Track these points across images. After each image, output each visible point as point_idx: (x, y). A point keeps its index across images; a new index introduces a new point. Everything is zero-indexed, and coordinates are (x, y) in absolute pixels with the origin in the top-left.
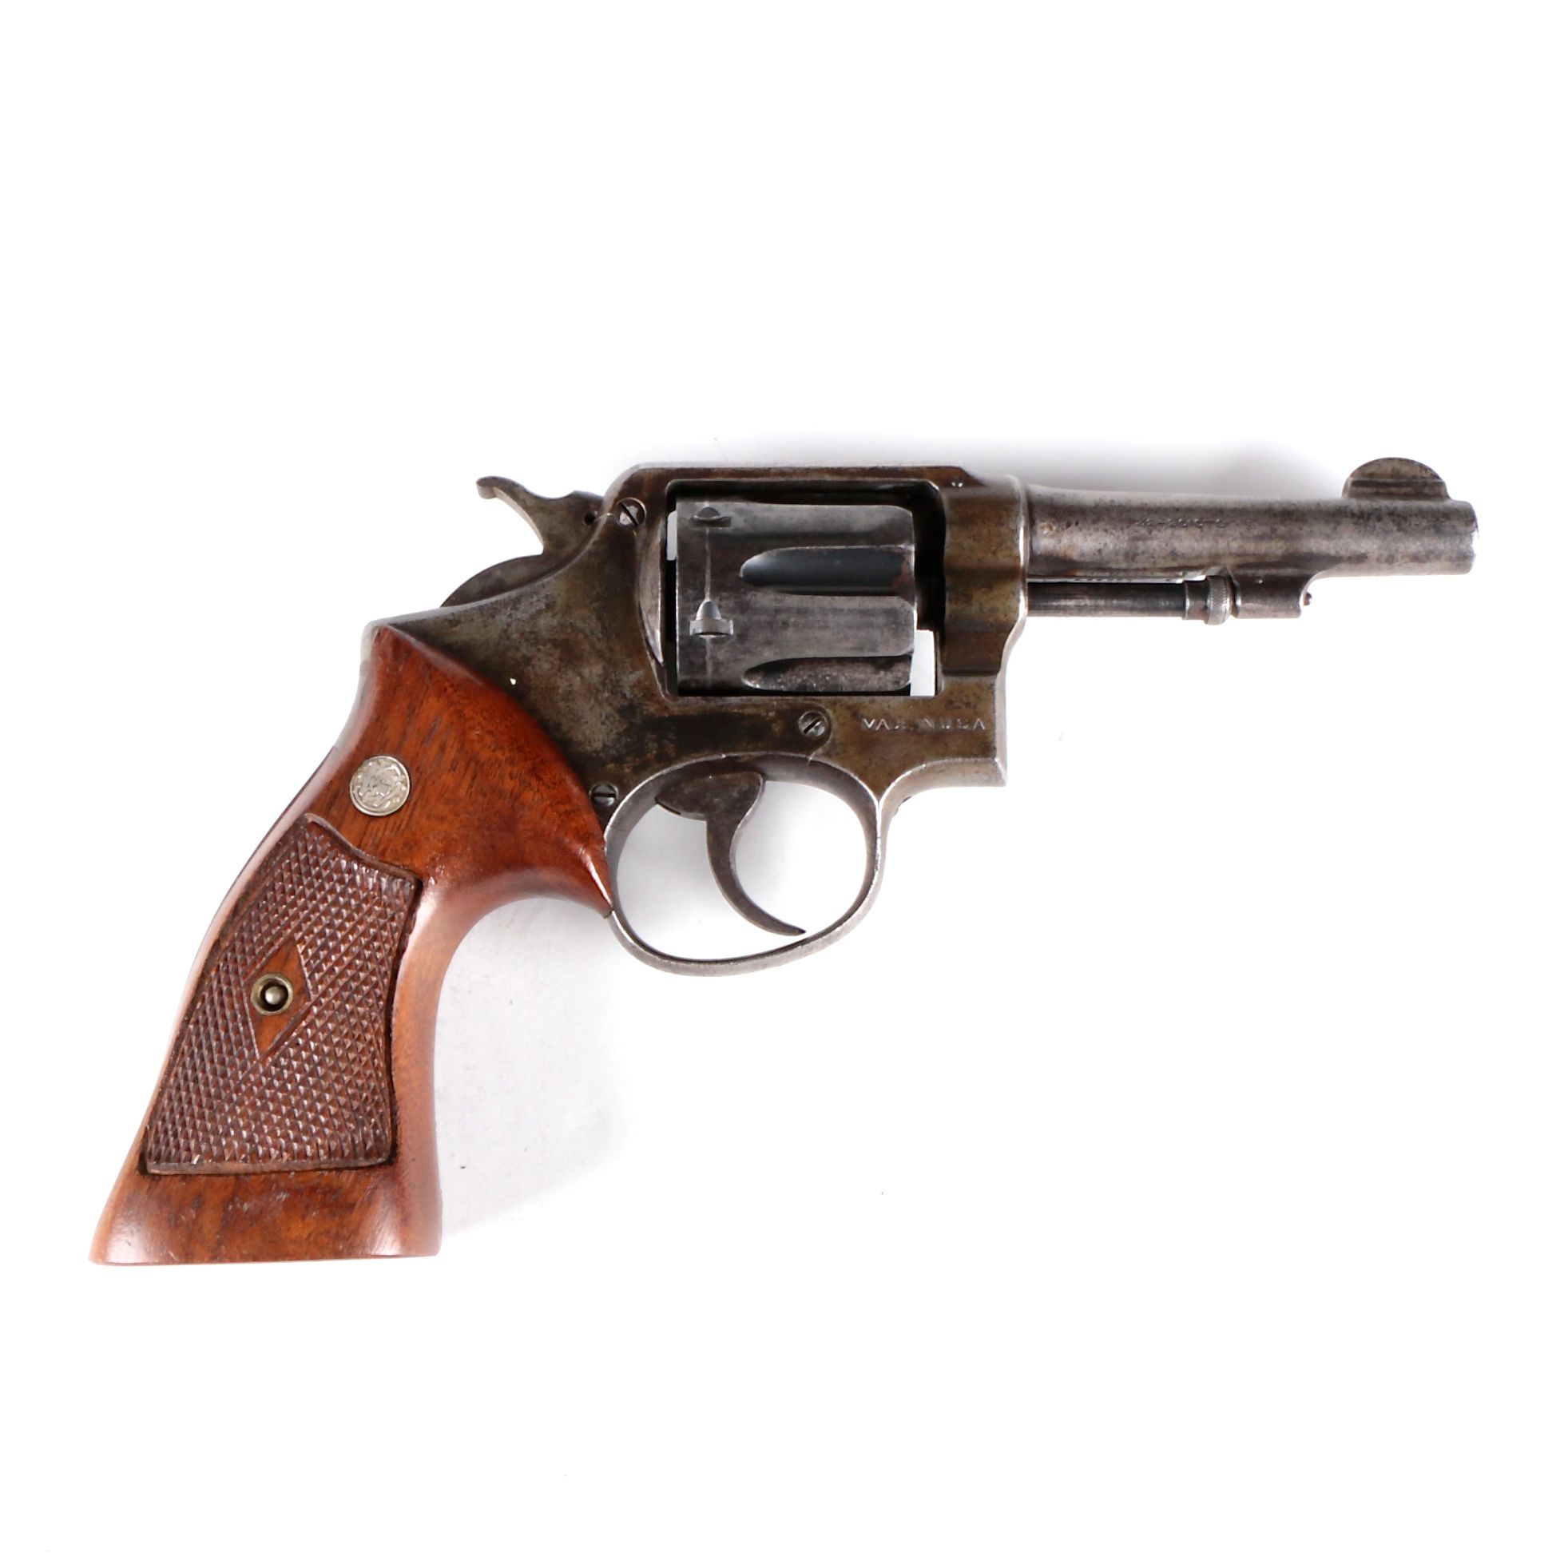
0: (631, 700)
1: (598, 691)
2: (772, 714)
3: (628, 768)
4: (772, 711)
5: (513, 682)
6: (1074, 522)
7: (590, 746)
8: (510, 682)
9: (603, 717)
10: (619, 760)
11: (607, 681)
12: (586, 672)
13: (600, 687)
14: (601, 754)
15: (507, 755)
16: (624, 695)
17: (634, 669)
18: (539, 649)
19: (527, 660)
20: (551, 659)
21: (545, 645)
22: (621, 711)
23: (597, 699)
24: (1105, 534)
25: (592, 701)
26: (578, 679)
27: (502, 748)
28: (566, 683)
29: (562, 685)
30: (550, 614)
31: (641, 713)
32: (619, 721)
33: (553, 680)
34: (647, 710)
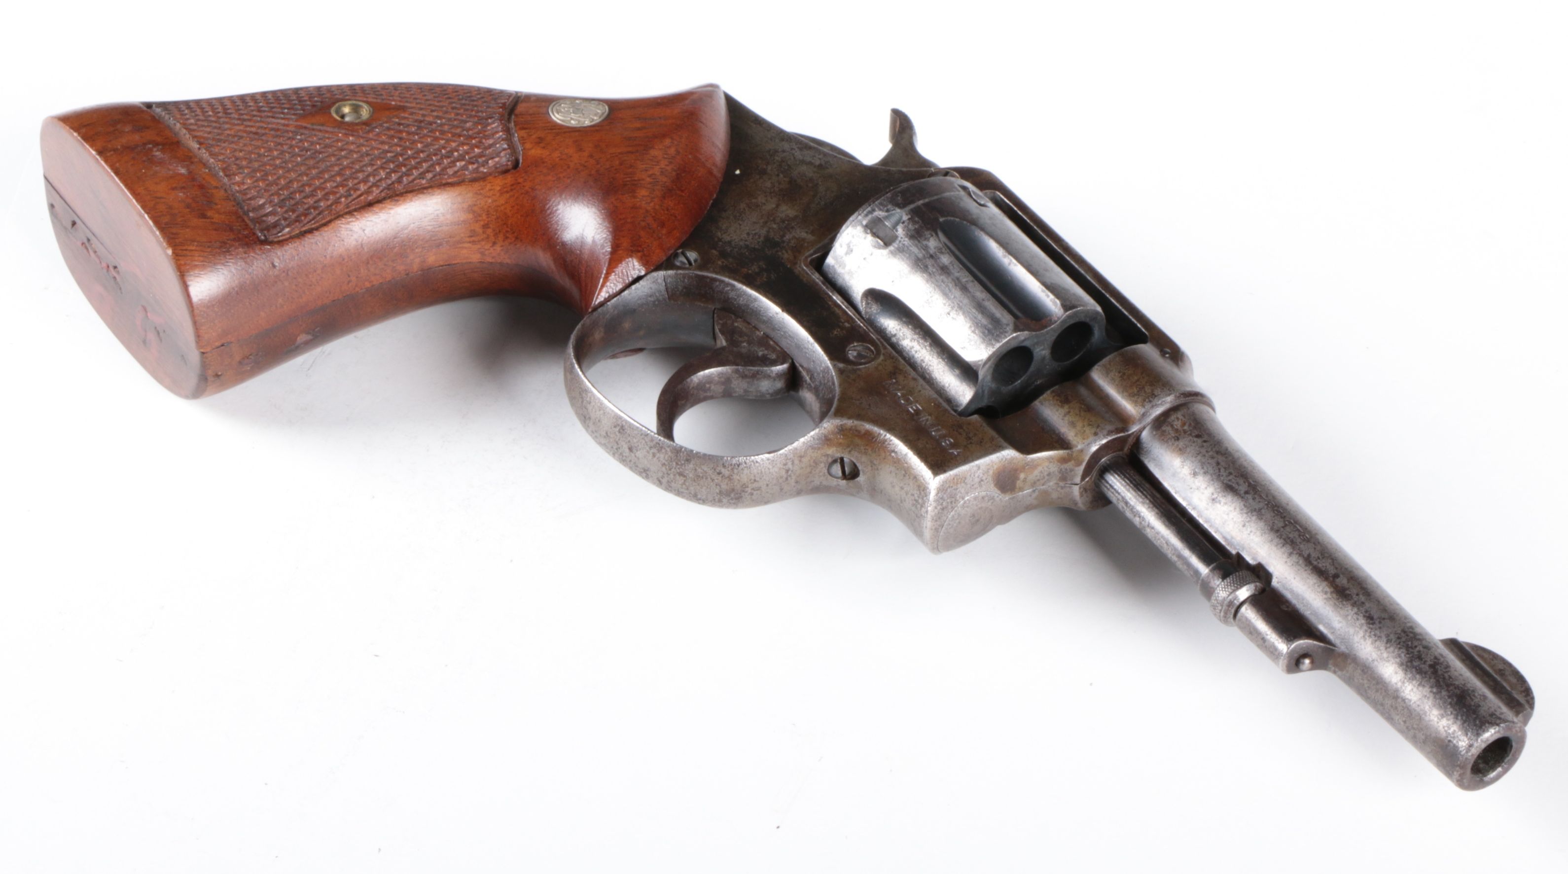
0: (783, 242)
1: (774, 220)
2: (847, 325)
3: (723, 262)
4: (849, 323)
5: (738, 172)
6: (1204, 439)
7: (722, 235)
8: (736, 170)
9: (753, 232)
10: (723, 254)
11: (786, 222)
12: (783, 208)
13: (778, 220)
14: (721, 243)
15: (669, 168)
16: (784, 236)
17: (812, 233)
18: (778, 175)
19: (763, 172)
20: (777, 185)
21: (785, 177)
22: (767, 239)
23: (766, 223)
24: (1214, 464)
25: (762, 221)
26: (774, 206)
27: (671, 163)
28: (763, 201)
29: (761, 199)
30: (815, 170)
31: (777, 251)
32: (759, 242)
33: (759, 193)
34: (783, 254)
